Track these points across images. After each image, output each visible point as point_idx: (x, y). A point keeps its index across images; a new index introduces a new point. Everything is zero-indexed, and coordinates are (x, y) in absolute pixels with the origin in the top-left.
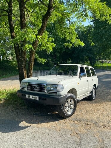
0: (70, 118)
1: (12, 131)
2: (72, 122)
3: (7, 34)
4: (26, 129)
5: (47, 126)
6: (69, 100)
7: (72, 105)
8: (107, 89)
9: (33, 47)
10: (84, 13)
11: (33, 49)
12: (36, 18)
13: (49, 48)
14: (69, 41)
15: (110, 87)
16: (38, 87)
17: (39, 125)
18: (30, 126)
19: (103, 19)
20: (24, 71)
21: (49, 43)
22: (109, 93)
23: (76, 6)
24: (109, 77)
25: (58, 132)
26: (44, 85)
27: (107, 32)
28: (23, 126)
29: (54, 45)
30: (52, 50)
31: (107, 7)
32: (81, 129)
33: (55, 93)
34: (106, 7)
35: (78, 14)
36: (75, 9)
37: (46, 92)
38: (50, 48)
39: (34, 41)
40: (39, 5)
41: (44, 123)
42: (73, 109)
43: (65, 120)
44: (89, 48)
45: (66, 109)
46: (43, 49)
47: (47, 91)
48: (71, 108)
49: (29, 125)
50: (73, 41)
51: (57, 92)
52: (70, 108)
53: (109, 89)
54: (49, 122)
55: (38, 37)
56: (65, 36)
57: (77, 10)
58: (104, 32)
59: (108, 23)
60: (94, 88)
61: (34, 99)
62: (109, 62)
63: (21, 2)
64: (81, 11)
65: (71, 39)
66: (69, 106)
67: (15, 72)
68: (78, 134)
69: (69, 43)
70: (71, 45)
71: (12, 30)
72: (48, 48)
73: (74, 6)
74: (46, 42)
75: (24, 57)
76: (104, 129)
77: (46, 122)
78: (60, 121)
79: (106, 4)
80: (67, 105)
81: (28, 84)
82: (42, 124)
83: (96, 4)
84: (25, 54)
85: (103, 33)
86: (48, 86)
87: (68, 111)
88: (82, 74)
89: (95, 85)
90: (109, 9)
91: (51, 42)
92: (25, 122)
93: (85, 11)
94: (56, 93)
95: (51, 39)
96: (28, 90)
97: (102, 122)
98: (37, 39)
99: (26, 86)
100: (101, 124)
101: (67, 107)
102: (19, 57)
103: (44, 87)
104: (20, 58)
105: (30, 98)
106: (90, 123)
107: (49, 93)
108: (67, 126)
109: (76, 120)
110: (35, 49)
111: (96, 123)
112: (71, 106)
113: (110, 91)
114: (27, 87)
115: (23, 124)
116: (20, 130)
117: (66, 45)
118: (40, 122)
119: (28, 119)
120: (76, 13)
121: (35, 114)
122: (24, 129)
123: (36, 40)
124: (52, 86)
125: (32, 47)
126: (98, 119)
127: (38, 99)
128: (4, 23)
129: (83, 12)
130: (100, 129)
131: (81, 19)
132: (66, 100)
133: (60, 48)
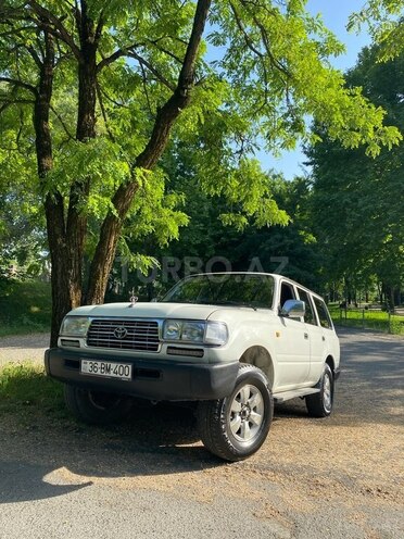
0: (248, 461)
1: (15, 498)
2: (258, 476)
3: (17, 175)
4: (75, 494)
5: (156, 486)
6: (246, 390)
7: (255, 409)
8: (371, 387)
9: (116, 207)
10: (289, 119)
11: (115, 212)
12: (128, 124)
13: (166, 226)
14: (237, 208)
15: (379, 380)
16: (130, 330)
17: (126, 482)
18: (90, 483)
19: (354, 141)
20: (72, 291)
21: (166, 212)
22: (381, 398)
23: (263, 99)
24: (372, 350)
25: (205, 506)
26: (156, 324)
27: (361, 202)
28: (61, 484)
29: (185, 220)
30: (176, 234)
31: (367, 103)
32: (294, 498)
33: (195, 353)
34: (363, 103)
35: (270, 123)
36: (262, 107)
37: (162, 349)
38: (171, 227)
39: (122, 185)
40: (144, 81)
41: (146, 474)
42: (258, 428)
43: (230, 467)
44: (299, 250)
45: (232, 424)
46: (142, 231)
47: (165, 346)
48: (251, 425)
49: (85, 479)
50: (252, 207)
51: (205, 349)
52: (247, 423)
53: (378, 387)
54: (165, 473)
55: (139, 171)
56: (225, 189)
57: (269, 110)
58: (349, 200)
59: (370, 154)
60: (327, 372)
61: (112, 374)
62: (366, 308)
63: (87, 62)
64: (280, 115)
65: (246, 199)
66: (244, 412)
67: (26, 320)
68: (286, 513)
69: (236, 212)
70: (244, 220)
71: (43, 147)
72: (162, 227)
73: (259, 98)
74: (157, 207)
75: (78, 241)
76: (382, 501)
77: (153, 474)
78: (207, 470)
79: (362, 93)
80: (236, 406)
81: (93, 322)
82: (139, 477)
83: (331, 91)
84: (83, 231)
85: (346, 203)
86: (171, 327)
87: (239, 432)
88: (289, 304)
89: (330, 360)
90: (373, 108)
91: (174, 210)
92: (69, 469)
93: (293, 112)
94: (198, 353)
95: (173, 199)
96: (89, 343)
97: (371, 478)
98: (134, 177)
99: (84, 329)
100: (369, 483)
101: (238, 418)
102: (59, 241)
103: (156, 332)
104: (64, 245)
105: (99, 373)
106: (327, 481)
107: (174, 351)
108: (237, 489)
109: (272, 470)
110: (122, 213)
111: (348, 482)
112: (253, 413)
113: (381, 392)
114: (89, 334)
115: (60, 476)
116: (49, 496)
117: (227, 218)
118: (129, 471)
119: (80, 460)
120: (263, 119)
121: (106, 447)
122: (66, 493)
123: (128, 183)
124: (187, 324)
125: (112, 205)
126: (354, 468)
127: (130, 376)
128: (12, 133)
129: (286, 115)
130: (365, 500)
131: (279, 140)
132: (236, 387)
133: (197, 242)
